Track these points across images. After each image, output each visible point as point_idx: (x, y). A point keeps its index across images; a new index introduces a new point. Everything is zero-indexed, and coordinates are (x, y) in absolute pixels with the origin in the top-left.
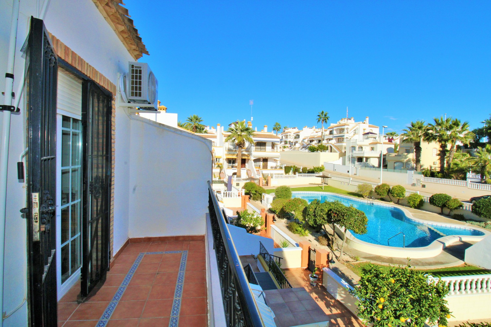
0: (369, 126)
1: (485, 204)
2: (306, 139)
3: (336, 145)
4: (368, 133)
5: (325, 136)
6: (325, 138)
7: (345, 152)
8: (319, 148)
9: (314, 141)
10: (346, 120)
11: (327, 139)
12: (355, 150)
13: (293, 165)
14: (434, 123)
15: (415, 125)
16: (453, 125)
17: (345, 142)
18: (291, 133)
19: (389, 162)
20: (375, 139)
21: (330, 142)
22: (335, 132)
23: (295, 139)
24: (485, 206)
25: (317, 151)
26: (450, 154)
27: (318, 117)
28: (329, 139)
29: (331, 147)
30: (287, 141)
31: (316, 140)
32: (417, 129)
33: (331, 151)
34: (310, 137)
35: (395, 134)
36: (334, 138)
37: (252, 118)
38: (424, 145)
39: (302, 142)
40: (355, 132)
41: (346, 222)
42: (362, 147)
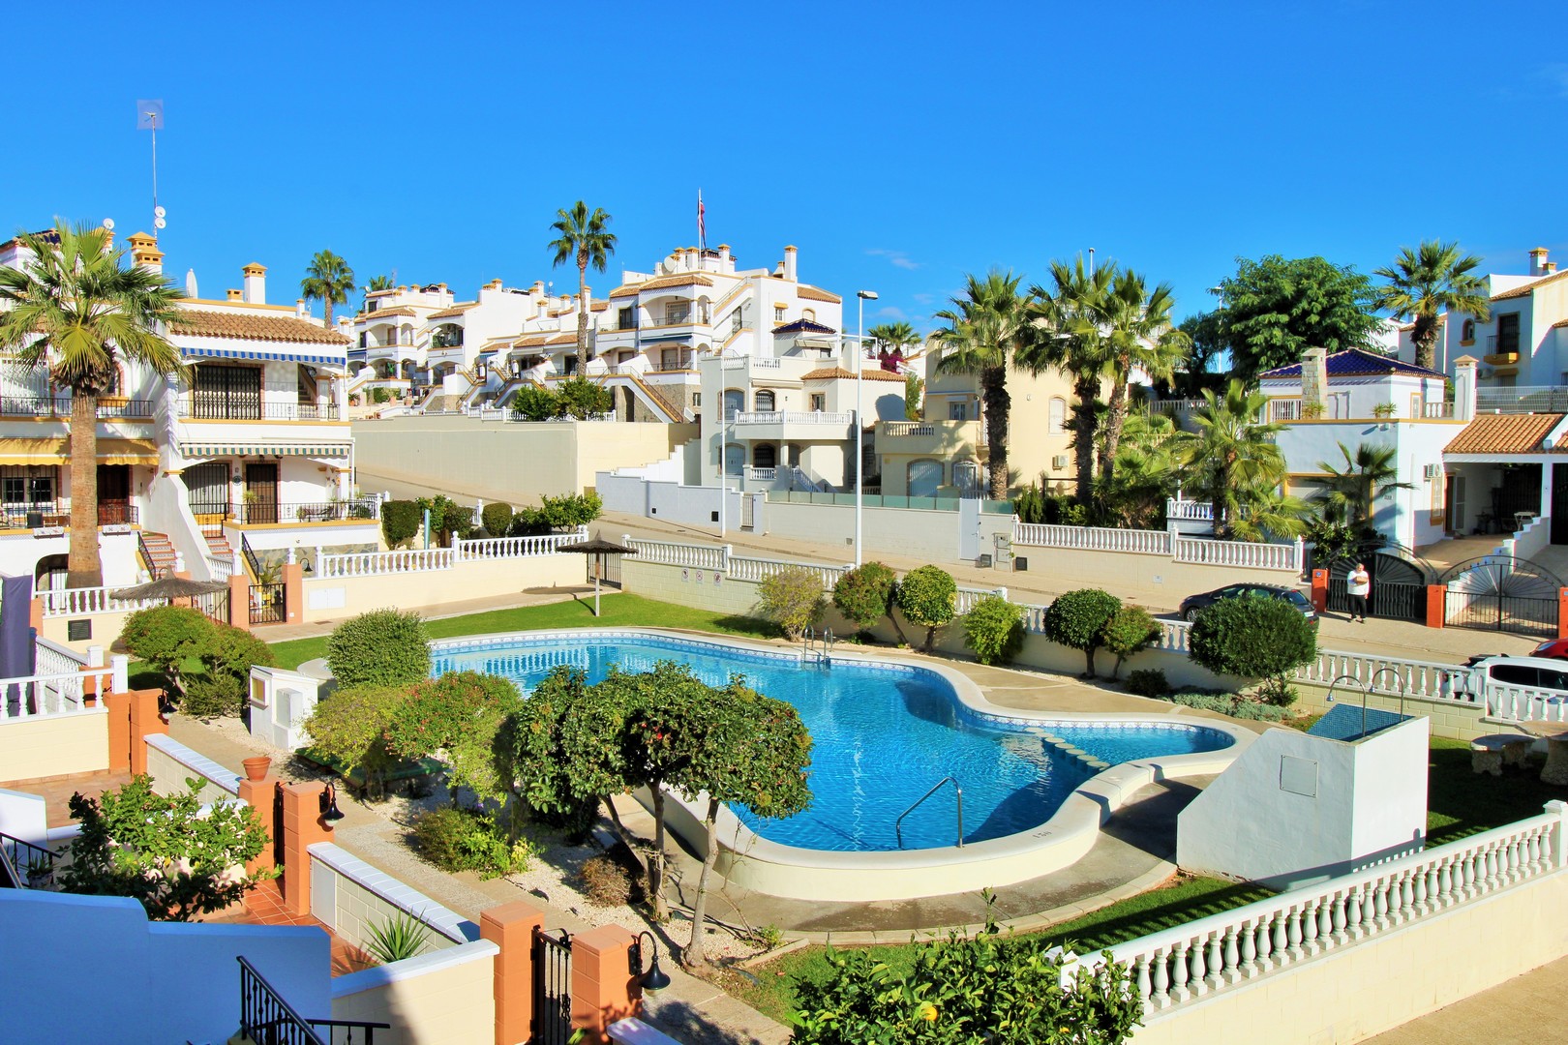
0: (800, 290)
1: (1232, 618)
2: (501, 350)
3: (652, 381)
4: (795, 328)
5: (600, 338)
6: (600, 348)
7: (698, 417)
8: (567, 399)
9: (543, 361)
10: (695, 256)
11: (609, 352)
12: (742, 410)
13: (430, 495)
14: (1052, 289)
15: (983, 295)
16: (1117, 301)
17: (695, 367)
18: (411, 314)
19: (887, 462)
20: (825, 354)
21: (626, 367)
22: (645, 317)
23: (439, 352)
24: (1232, 629)
25: (562, 414)
26: (1110, 421)
27: (559, 235)
28: (621, 354)
29: (630, 395)
30: (394, 363)
31: (554, 360)
32: (991, 309)
33: (630, 417)
34: (517, 342)
35: (906, 332)
36: (642, 348)
37: (160, 211)
38: (1018, 382)
39: (478, 367)
40: (737, 318)
41: (716, 768)
42: (772, 395)
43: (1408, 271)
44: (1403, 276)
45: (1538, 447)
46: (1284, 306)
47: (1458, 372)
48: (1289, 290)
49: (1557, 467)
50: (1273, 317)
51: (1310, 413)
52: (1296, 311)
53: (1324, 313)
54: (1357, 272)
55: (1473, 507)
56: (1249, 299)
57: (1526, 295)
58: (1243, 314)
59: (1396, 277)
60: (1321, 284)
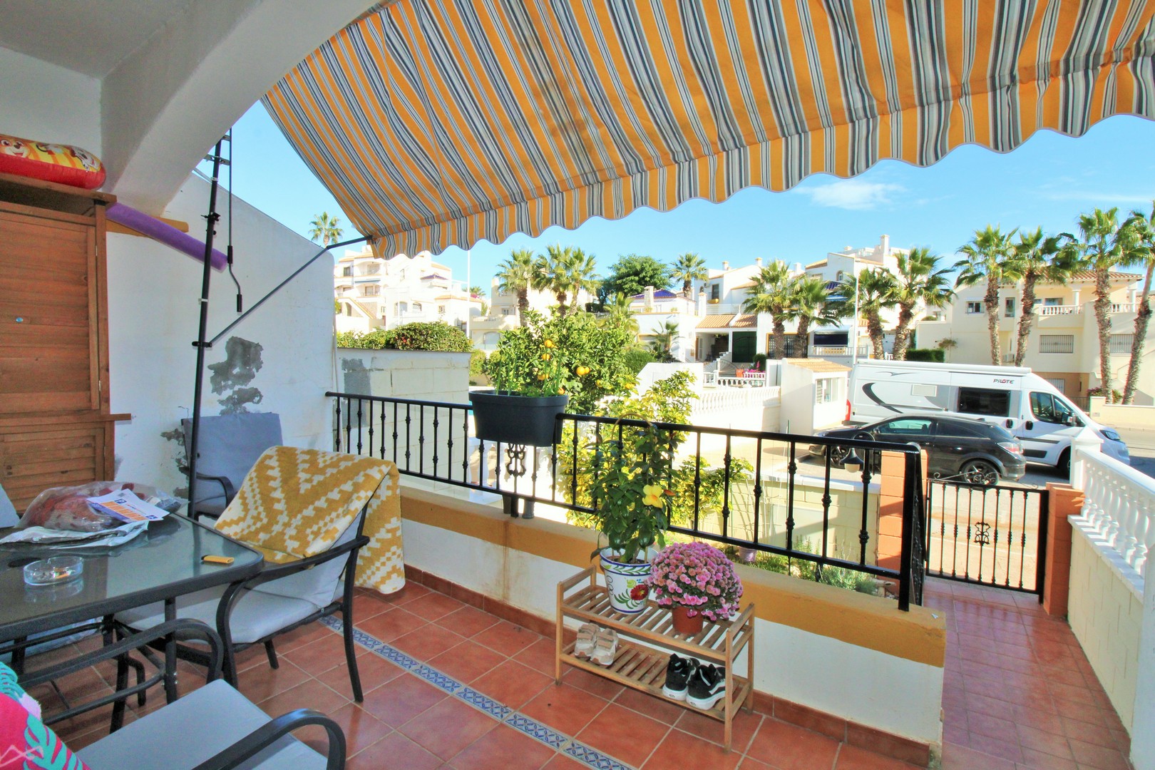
0: (432, 264)
3: (361, 300)
4: (431, 277)
7: (384, 317)
11: (338, 287)
12: (406, 311)
14: (547, 256)
15: (518, 258)
16: (574, 260)
17: (382, 295)
20: (444, 290)
21: (347, 293)
22: (356, 271)
27: (314, 227)
28: (345, 288)
29: (349, 307)
32: (522, 263)
33: (350, 313)
35: (478, 290)
36: (355, 285)
42: (420, 305)
43: (681, 263)
44: (679, 265)
45: (728, 326)
46: (636, 273)
47: (700, 298)
48: (638, 268)
49: (734, 333)
50: (632, 278)
51: (648, 311)
52: (641, 276)
53: (651, 277)
54: (662, 263)
55: (705, 351)
56: (624, 270)
57: (721, 277)
58: (621, 277)
59: (677, 265)
60: (650, 266)
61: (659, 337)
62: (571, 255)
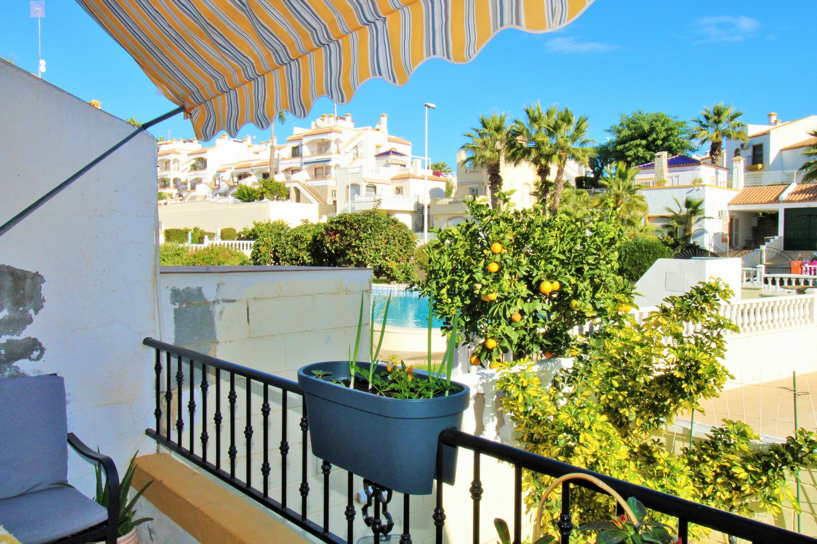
0: (389, 138)
1: (629, 249)
2: (227, 171)
3: (310, 184)
4: (387, 153)
5: (281, 162)
6: (282, 167)
7: (335, 202)
8: (264, 190)
9: (250, 175)
10: (332, 119)
11: (286, 170)
12: (359, 195)
14: (524, 120)
15: (488, 124)
16: (560, 122)
17: (333, 176)
18: (178, 153)
19: (437, 219)
20: (402, 168)
21: (295, 177)
22: (305, 151)
23: (194, 173)
24: (629, 254)
25: (262, 198)
26: (556, 188)
28: (293, 171)
29: (298, 191)
30: (169, 180)
31: (257, 174)
32: (493, 131)
33: (298, 200)
34: (236, 166)
36: (304, 167)
37: (43, 63)
39: (215, 180)
40: (355, 151)
42: (375, 187)
43: (707, 118)
44: (704, 122)
45: (777, 200)
46: (644, 136)
47: (735, 165)
48: (646, 127)
49: (787, 211)
50: (638, 142)
51: (660, 184)
52: (650, 139)
53: (665, 139)
54: (680, 120)
55: (743, 234)
56: (626, 133)
57: (766, 134)
58: (622, 142)
59: (701, 122)
60: (663, 125)
61: (676, 217)
62: (555, 116)
